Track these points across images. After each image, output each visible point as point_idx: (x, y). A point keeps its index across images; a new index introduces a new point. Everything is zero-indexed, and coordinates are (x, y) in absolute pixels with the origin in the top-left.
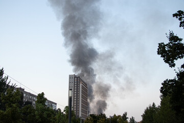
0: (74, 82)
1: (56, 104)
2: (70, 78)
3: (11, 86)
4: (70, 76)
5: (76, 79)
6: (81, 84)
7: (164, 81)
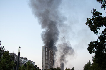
0: (46, 50)
1: (34, 62)
2: (43, 48)
3: (6, 51)
4: (43, 47)
5: (46, 48)
6: (49, 52)
7: (90, 43)
